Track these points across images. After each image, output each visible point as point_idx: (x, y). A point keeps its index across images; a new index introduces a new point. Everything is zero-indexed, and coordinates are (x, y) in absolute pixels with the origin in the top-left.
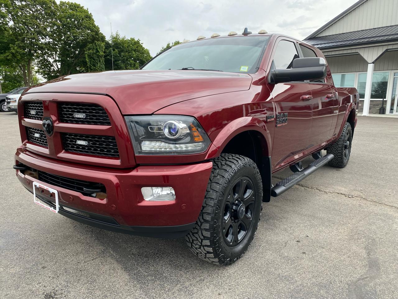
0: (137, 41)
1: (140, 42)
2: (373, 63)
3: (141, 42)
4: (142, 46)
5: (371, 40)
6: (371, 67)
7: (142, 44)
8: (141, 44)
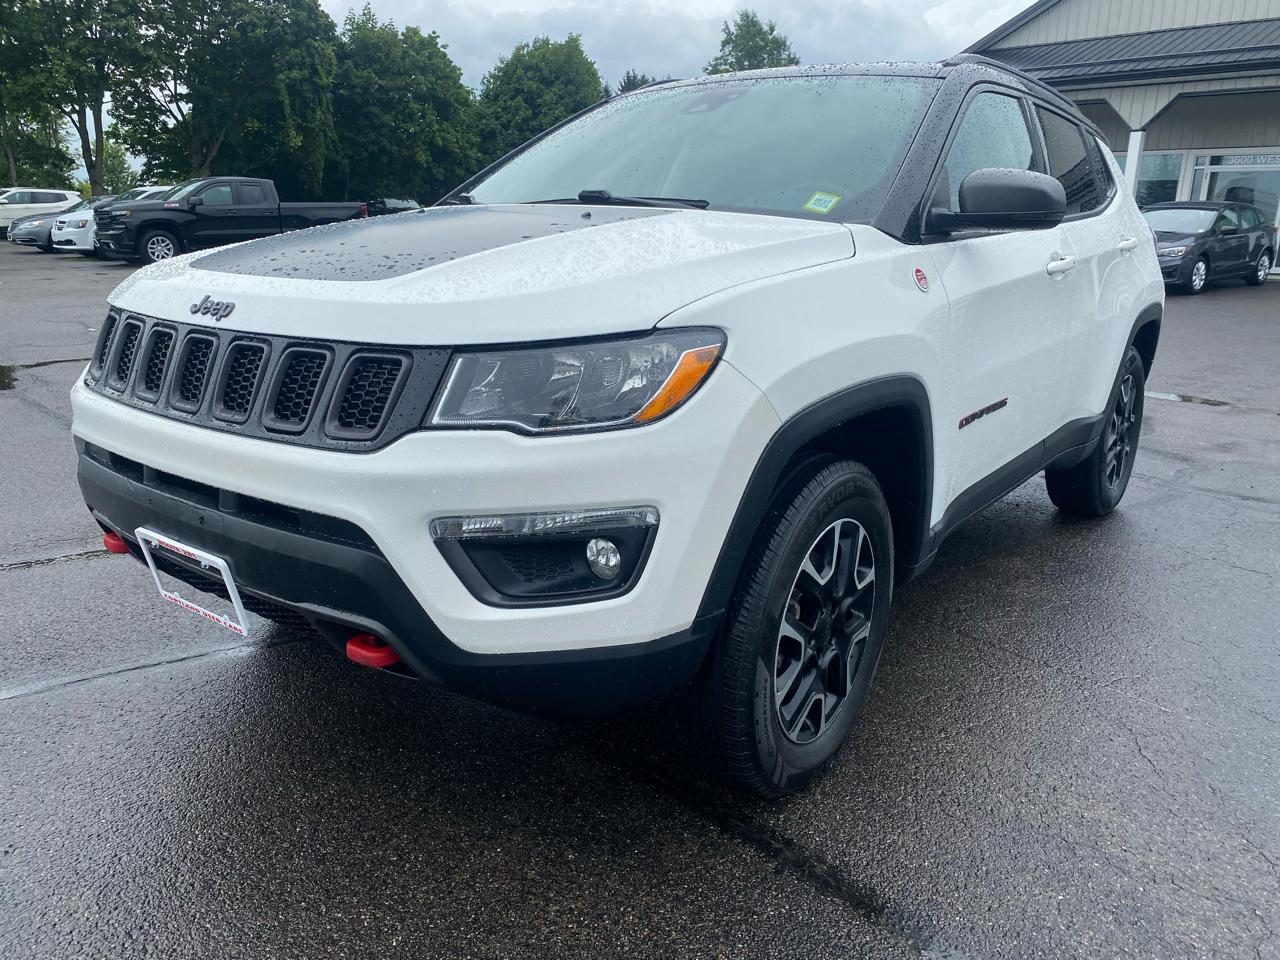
0: (430, 36)
1: (438, 40)
2: (1143, 129)
3: (440, 42)
4: (444, 55)
5: (1140, 67)
6: (1136, 140)
7: (443, 46)
8: (442, 50)
